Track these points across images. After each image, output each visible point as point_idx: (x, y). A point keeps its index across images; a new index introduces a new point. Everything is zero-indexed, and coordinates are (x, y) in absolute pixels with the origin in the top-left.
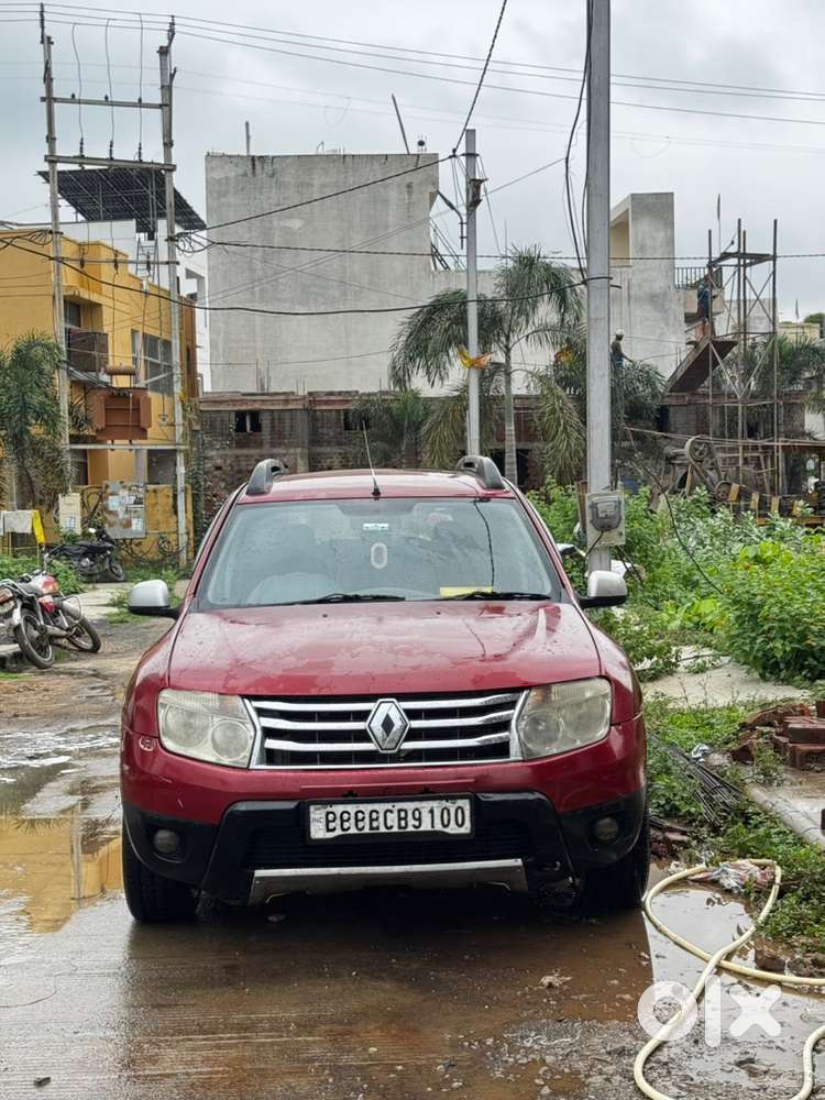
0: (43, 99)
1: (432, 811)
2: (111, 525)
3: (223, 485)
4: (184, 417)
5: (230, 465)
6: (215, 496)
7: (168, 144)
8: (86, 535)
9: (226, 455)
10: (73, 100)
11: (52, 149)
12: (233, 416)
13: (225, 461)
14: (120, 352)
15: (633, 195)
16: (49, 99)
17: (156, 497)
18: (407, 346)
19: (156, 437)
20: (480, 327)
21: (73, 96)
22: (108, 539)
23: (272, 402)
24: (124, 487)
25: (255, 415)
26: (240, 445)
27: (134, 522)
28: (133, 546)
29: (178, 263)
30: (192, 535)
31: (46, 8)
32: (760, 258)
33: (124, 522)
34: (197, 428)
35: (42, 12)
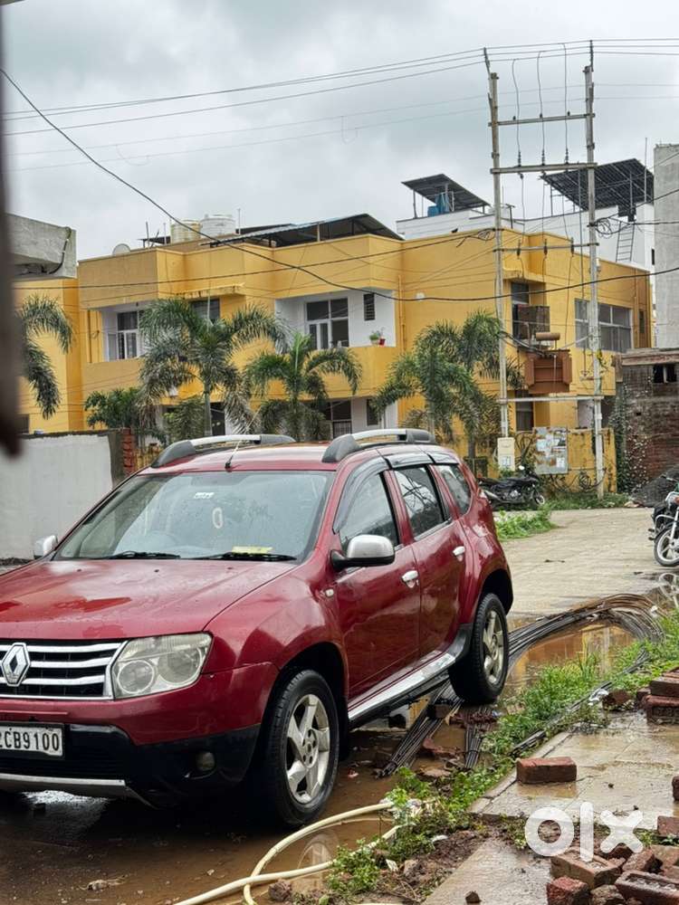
0: (489, 125)
1: (36, 736)
2: (539, 463)
3: (642, 428)
5: (649, 411)
6: (636, 437)
7: (591, 147)
8: (517, 470)
9: (645, 403)
10: (515, 121)
11: (496, 163)
12: (651, 369)
13: (644, 407)
14: (562, 321)
16: (494, 124)
17: (583, 439)
19: (578, 390)
21: (514, 118)
22: (534, 475)
24: (550, 432)
25: (671, 367)
26: (658, 393)
27: (558, 460)
28: (558, 480)
29: (597, 244)
30: (614, 471)
31: (488, 52)
33: (551, 461)
34: (621, 380)
35: (485, 54)
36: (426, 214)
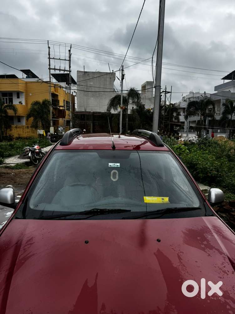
0: (48, 58)
2: (59, 133)
4: (72, 115)
7: (70, 67)
8: (54, 134)
10: (54, 58)
11: (50, 67)
12: (80, 115)
14: (61, 103)
15: (147, 82)
16: (49, 58)
17: (67, 128)
18: (110, 104)
19: (67, 118)
20: (123, 102)
22: (58, 135)
23: (87, 113)
25: (84, 115)
26: (81, 120)
27: (63, 132)
31: (49, 41)
32: (169, 92)
34: (74, 117)
35: (48, 42)
36: (25, 78)
